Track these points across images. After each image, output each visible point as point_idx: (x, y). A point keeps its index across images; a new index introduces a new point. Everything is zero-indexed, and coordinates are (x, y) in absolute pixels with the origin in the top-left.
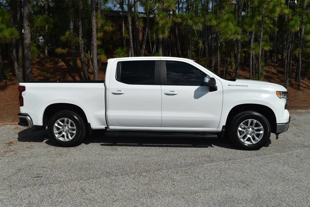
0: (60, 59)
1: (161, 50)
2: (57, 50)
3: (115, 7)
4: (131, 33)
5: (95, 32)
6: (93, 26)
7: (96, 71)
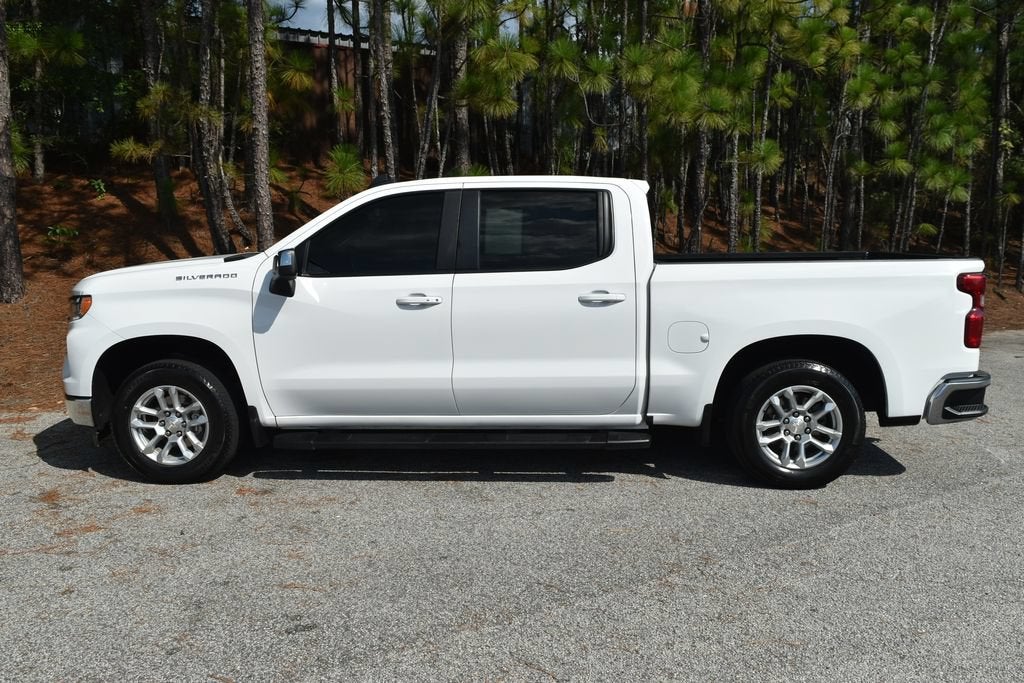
0: (100, 181)
1: (465, 157)
2: (115, 148)
3: (297, 7)
4: (386, 96)
5: (262, 88)
6: (257, 69)
7: (266, 225)
